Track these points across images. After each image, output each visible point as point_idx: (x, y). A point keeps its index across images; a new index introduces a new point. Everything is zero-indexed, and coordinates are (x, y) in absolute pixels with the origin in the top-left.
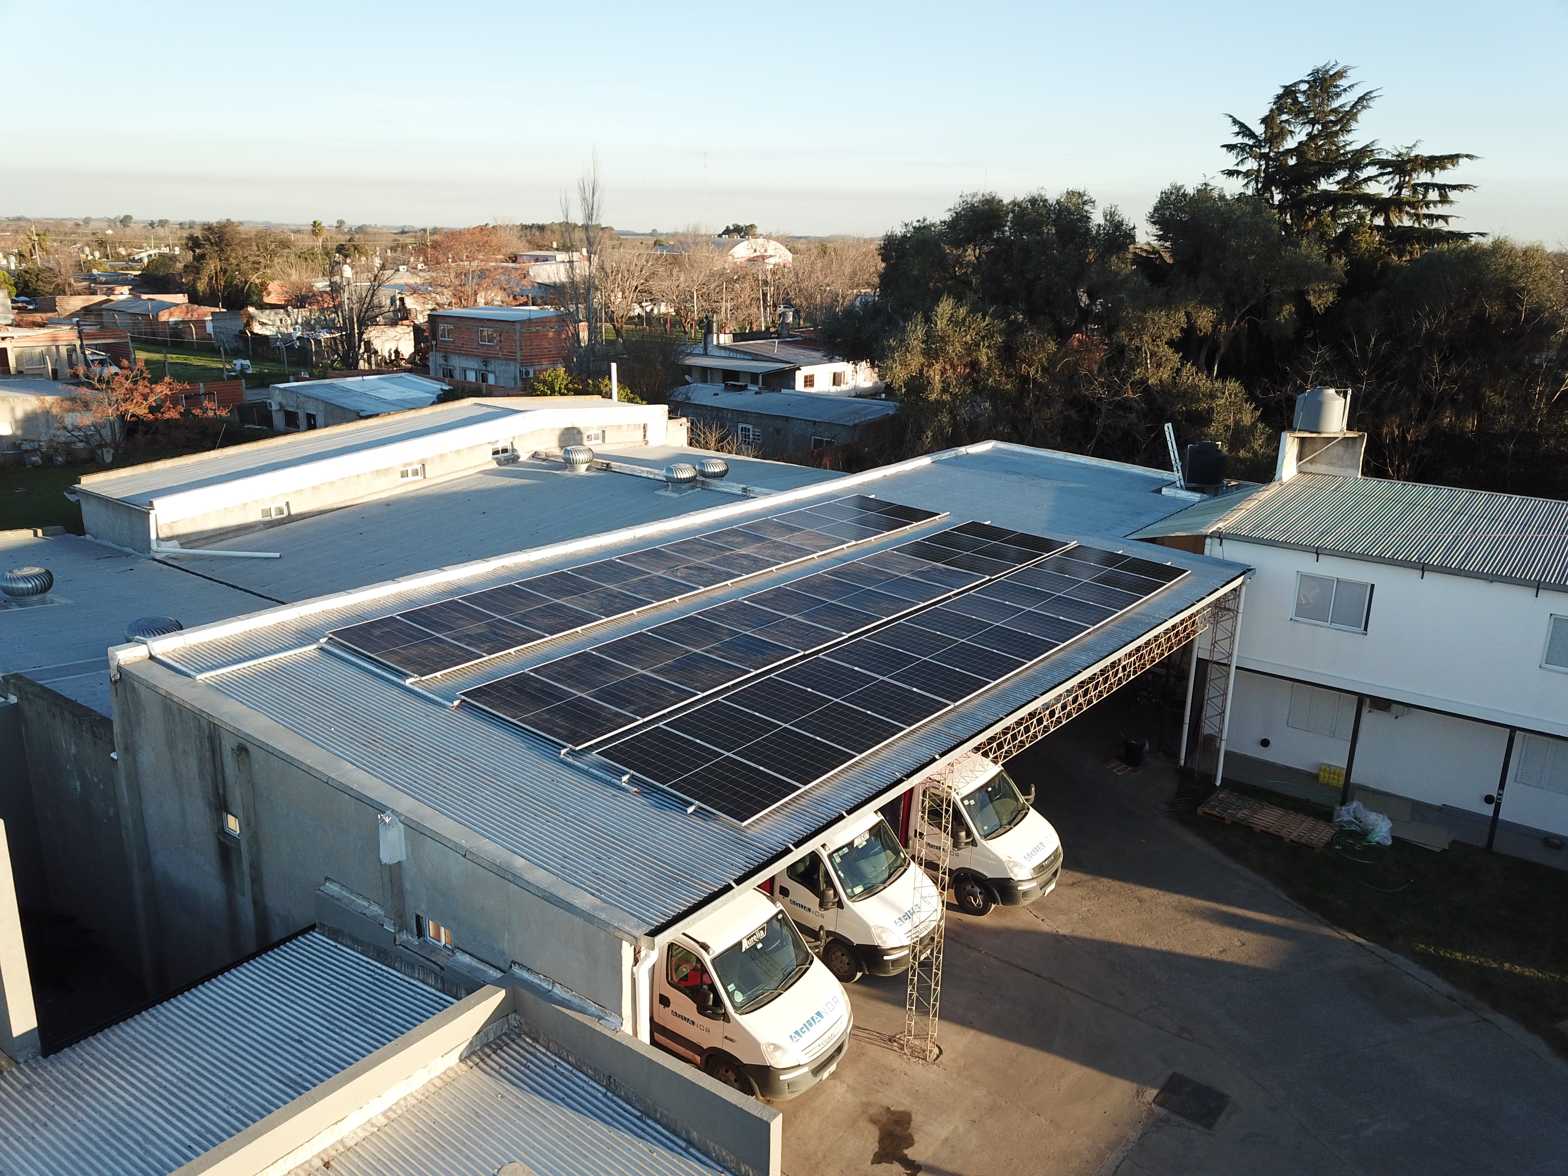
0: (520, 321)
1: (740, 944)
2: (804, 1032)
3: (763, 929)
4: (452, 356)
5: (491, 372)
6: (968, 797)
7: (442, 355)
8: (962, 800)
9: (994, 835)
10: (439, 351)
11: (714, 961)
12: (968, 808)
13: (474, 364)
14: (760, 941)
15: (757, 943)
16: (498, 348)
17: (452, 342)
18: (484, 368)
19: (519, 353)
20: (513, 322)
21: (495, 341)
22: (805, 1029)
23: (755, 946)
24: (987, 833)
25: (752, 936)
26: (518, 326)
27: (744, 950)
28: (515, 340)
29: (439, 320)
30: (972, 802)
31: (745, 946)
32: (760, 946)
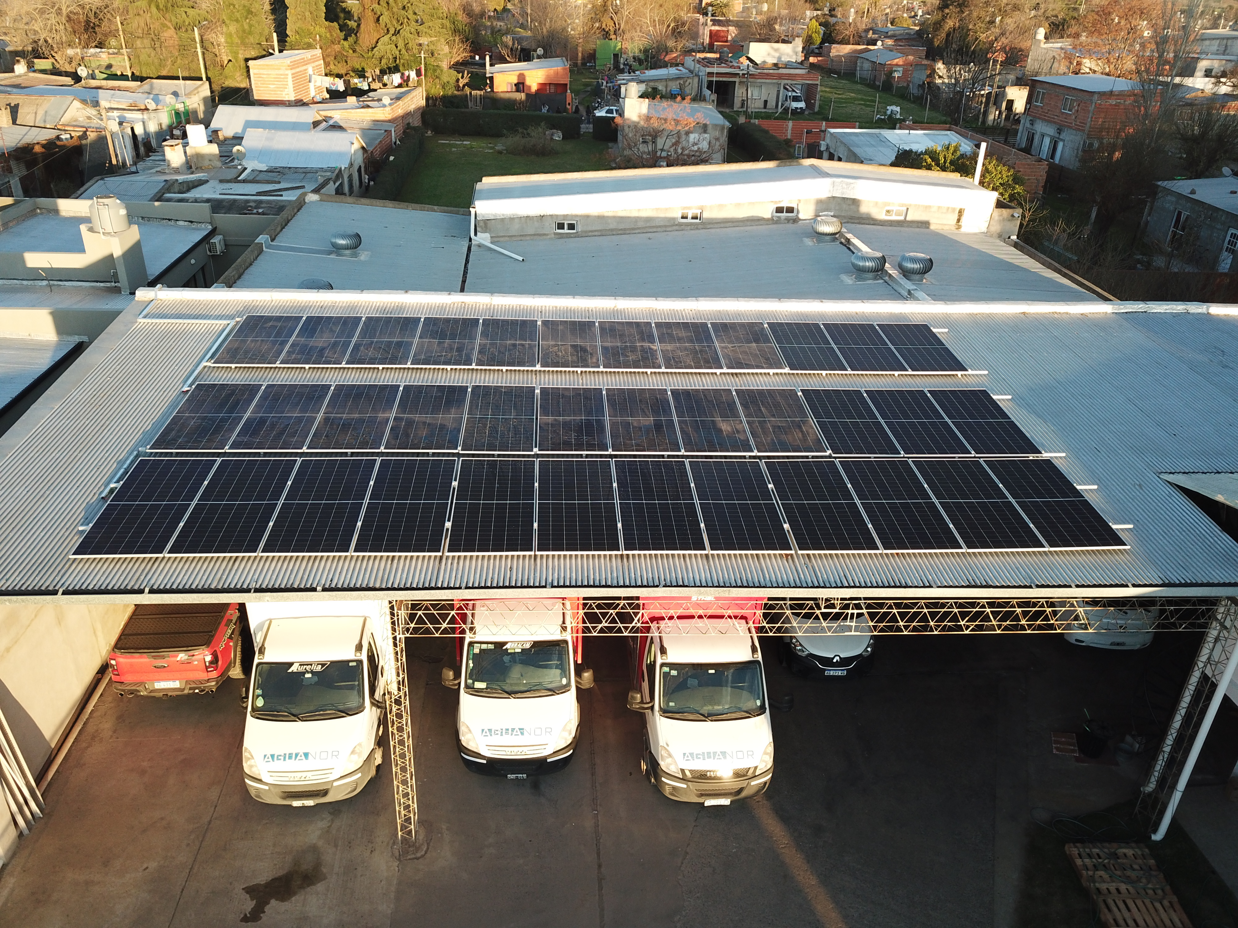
0: (1099, 93)
1: (291, 664)
2: (278, 759)
3: (323, 665)
4: (1038, 121)
5: (1062, 140)
6: (672, 666)
7: (1031, 118)
8: (663, 665)
9: (677, 716)
10: (1030, 115)
11: (259, 664)
12: (666, 675)
13: (1050, 130)
14: (312, 672)
15: (308, 672)
16: (1074, 117)
17: (1042, 108)
18: (1057, 135)
19: (1088, 125)
20: (1093, 93)
21: (1073, 111)
22: (282, 758)
23: (304, 673)
24: (669, 709)
25: (307, 665)
26: (1096, 97)
27: (290, 671)
28: (1089, 111)
29: (1038, 85)
30: (674, 673)
31: (294, 669)
32: (308, 675)
